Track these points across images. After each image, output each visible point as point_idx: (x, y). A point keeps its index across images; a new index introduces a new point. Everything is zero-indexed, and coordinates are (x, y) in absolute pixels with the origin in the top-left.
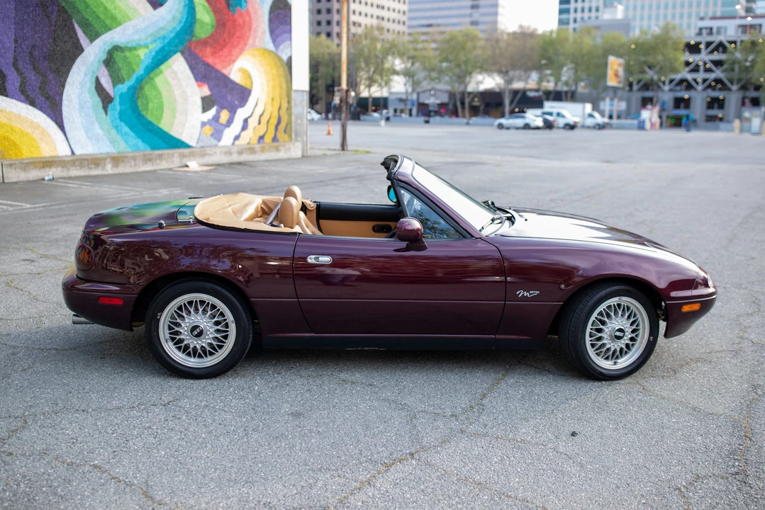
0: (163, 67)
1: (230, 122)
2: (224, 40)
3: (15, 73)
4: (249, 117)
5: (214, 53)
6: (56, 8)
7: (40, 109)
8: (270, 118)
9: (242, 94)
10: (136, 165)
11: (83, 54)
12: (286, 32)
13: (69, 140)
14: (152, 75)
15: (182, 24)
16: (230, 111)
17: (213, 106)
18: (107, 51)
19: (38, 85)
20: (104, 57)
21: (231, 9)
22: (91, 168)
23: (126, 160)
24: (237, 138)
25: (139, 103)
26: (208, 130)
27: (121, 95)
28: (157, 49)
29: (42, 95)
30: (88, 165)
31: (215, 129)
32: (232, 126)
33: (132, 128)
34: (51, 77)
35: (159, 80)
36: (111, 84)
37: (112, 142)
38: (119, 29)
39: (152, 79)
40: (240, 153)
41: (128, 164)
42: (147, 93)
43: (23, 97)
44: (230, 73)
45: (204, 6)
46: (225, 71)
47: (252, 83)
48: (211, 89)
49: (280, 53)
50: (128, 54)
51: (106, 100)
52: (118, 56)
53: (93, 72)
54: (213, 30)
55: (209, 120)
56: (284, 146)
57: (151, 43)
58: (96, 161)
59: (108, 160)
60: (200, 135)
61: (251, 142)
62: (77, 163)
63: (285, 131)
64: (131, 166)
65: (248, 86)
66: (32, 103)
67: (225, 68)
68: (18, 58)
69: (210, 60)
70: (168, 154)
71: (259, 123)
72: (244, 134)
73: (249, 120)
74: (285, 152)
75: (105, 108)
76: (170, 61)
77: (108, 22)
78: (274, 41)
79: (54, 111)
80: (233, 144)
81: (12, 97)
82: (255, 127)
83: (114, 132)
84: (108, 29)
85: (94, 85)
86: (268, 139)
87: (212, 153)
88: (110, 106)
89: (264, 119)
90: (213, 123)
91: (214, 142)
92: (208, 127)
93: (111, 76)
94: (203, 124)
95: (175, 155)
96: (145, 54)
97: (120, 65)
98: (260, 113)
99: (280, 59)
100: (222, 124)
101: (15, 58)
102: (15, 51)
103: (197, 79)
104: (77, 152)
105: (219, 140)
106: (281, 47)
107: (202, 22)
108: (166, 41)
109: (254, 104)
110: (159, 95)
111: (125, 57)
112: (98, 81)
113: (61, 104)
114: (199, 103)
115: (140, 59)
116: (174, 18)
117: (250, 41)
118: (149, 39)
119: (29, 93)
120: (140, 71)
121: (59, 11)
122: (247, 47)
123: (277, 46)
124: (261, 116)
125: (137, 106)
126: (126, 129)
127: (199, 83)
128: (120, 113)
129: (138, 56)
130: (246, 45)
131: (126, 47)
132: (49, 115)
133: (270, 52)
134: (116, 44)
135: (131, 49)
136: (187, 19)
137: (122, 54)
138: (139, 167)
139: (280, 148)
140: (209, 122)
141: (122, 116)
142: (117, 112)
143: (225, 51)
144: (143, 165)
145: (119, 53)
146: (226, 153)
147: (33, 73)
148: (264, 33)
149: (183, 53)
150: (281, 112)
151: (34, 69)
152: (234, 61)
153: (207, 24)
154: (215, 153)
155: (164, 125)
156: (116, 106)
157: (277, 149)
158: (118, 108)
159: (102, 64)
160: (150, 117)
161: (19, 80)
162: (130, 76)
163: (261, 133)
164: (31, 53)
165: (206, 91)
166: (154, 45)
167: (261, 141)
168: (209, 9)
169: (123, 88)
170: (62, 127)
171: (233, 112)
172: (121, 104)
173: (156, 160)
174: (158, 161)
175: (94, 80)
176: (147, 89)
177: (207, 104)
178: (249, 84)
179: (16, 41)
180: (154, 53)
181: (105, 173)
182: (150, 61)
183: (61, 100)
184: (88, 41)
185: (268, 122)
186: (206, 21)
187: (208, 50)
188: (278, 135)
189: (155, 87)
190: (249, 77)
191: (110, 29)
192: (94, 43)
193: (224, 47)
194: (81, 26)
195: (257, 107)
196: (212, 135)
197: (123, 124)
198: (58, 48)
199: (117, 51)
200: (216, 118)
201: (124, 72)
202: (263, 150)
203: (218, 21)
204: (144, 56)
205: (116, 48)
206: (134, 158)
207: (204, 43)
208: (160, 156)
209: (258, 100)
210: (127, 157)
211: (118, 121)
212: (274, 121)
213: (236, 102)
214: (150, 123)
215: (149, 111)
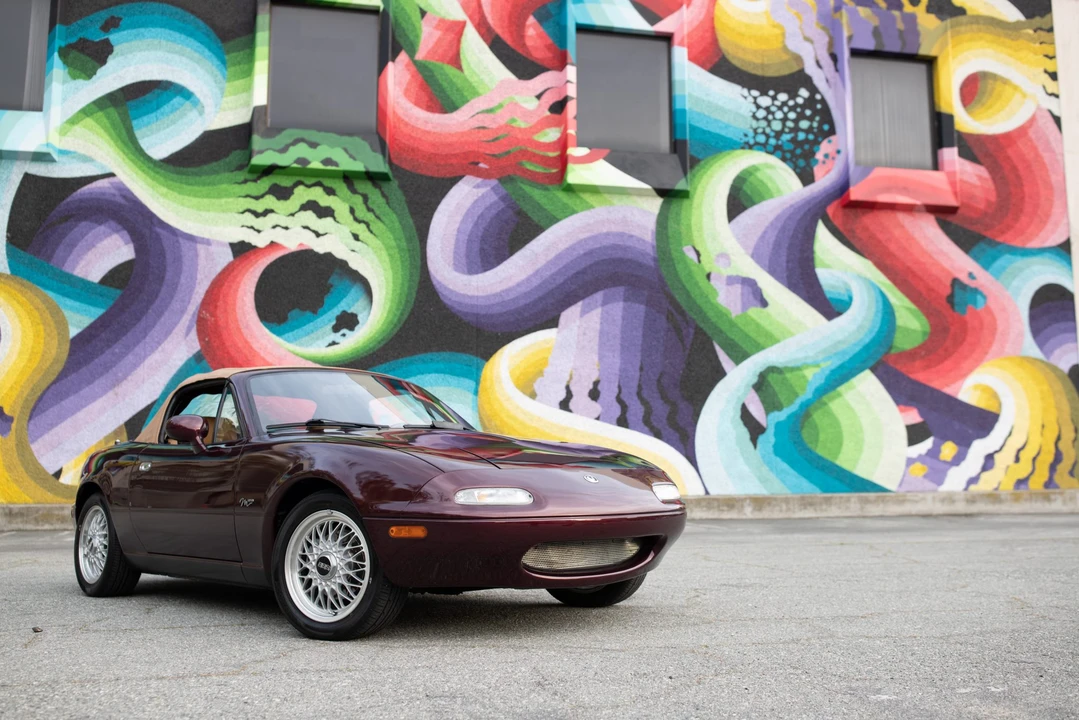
0: (841, 389)
1: (958, 459)
2: (946, 350)
3: (639, 402)
4: (996, 452)
5: (928, 367)
6: (692, 331)
7: (668, 441)
8: (1038, 454)
9: (983, 421)
10: (788, 510)
11: (726, 379)
12: (1065, 331)
13: (703, 478)
14: (825, 399)
15: (874, 334)
16: (957, 443)
17: (927, 437)
18: (758, 373)
19: (666, 415)
20: (755, 380)
21: (956, 308)
22: (723, 511)
23: (774, 503)
24: (973, 480)
25: (805, 434)
26: (919, 470)
27: (778, 425)
28: (833, 367)
29: (671, 426)
30: (719, 506)
31: (931, 468)
32: (964, 464)
33: (792, 464)
34: (683, 405)
35: (835, 406)
36: (763, 411)
37: (763, 481)
38: (774, 348)
39: (825, 404)
40: (972, 500)
41: (777, 508)
42: (818, 421)
43: (646, 428)
44: (957, 393)
45: (908, 309)
46: (948, 390)
47: (1000, 405)
48: (921, 414)
49: (1053, 360)
50: (788, 375)
51: (755, 430)
52: (772, 378)
53: (739, 398)
54: (926, 338)
55: (920, 456)
56: (1061, 494)
57: (824, 360)
58: (730, 503)
59: (748, 501)
60: (904, 476)
61: (1001, 487)
62: (704, 504)
63: (1071, 473)
64: (781, 511)
65: (993, 409)
66: (658, 435)
67: (947, 385)
68: (644, 387)
69: (921, 377)
70: (841, 498)
71: (1017, 460)
72: (985, 476)
73: (996, 456)
74: (1064, 502)
75: (754, 440)
76: (855, 381)
77: (761, 340)
78: (1041, 345)
79: (685, 444)
80: (966, 489)
81: (634, 429)
82: (1008, 467)
83: (765, 469)
84: (759, 348)
85: (739, 413)
86: (1037, 483)
87: (916, 498)
88: (761, 439)
89: (1026, 456)
90: (928, 459)
91: (929, 485)
92: (918, 465)
93: (763, 402)
94: (910, 462)
95: (853, 500)
96: (815, 375)
97: (777, 389)
98: (1019, 446)
99: (1054, 369)
100: (945, 462)
101: (640, 386)
102: (640, 380)
103: (898, 403)
104: (713, 492)
105: (940, 482)
106: (1057, 352)
107: (907, 330)
108: (847, 357)
109: (1007, 433)
110: (835, 424)
111: (785, 379)
112: (744, 408)
113: (694, 436)
114: (904, 434)
115: (807, 381)
116: (860, 327)
117: (995, 348)
118: (821, 357)
119: (655, 424)
120: (806, 395)
121: (696, 333)
122: (988, 356)
123: (1048, 354)
124: (1019, 451)
125: (800, 436)
126: (785, 466)
127: (903, 407)
128: (775, 446)
129: (804, 377)
130: (986, 353)
131: (786, 368)
132: (677, 448)
133: (1034, 361)
134: (771, 364)
135: (793, 369)
136: (881, 327)
137: (780, 377)
138: (794, 512)
139: (1053, 497)
140: (920, 458)
141: (778, 450)
142: (771, 445)
143: (948, 363)
144: (801, 510)
145: (775, 375)
146: (943, 500)
147: (661, 402)
148: (1021, 335)
149: (874, 370)
150: (1061, 445)
151: (662, 398)
152: (964, 376)
153: (914, 331)
154: (924, 499)
155: (843, 461)
156: (768, 439)
157: (1047, 498)
158: (773, 440)
159: (751, 388)
160: (820, 451)
161: (643, 410)
162: (791, 402)
163: (1023, 475)
164: (659, 381)
165: (914, 417)
166: (829, 363)
167: (1022, 486)
168: (919, 313)
169: (780, 416)
170: (692, 460)
171: (964, 444)
172: (776, 434)
173: (821, 504)
174: (824, 507)
175: (739, 407)
176: (817, 416)
177: (915, 435)
178: (997, 405)
179: (641, 369)
180: (827, 372)
181: (744, 517)
182: (823, 381)
183: (694, 431)
184: (732, 363)
185: (1034, 459)
186: (913, 328)
187: (918, 364)
188: (1057, 478)
189: (830, 414)
190: (995, 396)
191: (763, 348)
192: (741, 365)
193: (946, 358)
194: (723, 348)
195: (1010, 439)
196: (925, 476)
197: (778, 459)
198: (693, 374)
199: (773, 372)
200: (934, 453)
201: (782, 398)
202: (1017, 498)
203: (933, 326)
204: (813, 376)
205: (772, 369)
206: (787, 500)
207: (912, 355)
208: (828, 501)
209: (1012, 428)
210: (775, 499)
211: (773, 456)
212: (1048, 457)
213: (970, 431)
214: (819, 458)
215: (820, 445)
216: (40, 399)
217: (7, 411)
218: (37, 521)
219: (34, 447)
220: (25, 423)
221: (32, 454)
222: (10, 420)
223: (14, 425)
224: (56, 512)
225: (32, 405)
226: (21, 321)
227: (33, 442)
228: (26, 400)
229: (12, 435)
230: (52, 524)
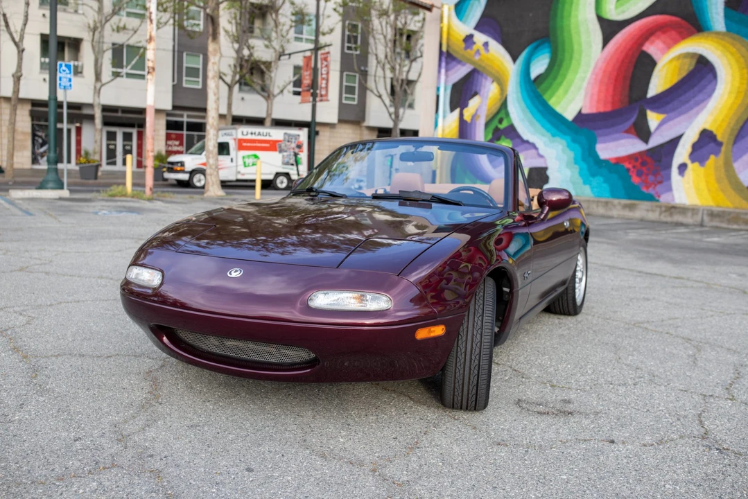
216: (742, 128)
217: (719, 138)
218: (729, 221)
219: (736, 165)
220: (730, 146)
221: (734, 171)
222: (720, 144)
223: (723, 149)
224: (742, 216)
225: (736, 132)
226: (731, 68)
227: (735, 160)
228: (732, 130)
229: (722, 156)
230: (738, 225)
